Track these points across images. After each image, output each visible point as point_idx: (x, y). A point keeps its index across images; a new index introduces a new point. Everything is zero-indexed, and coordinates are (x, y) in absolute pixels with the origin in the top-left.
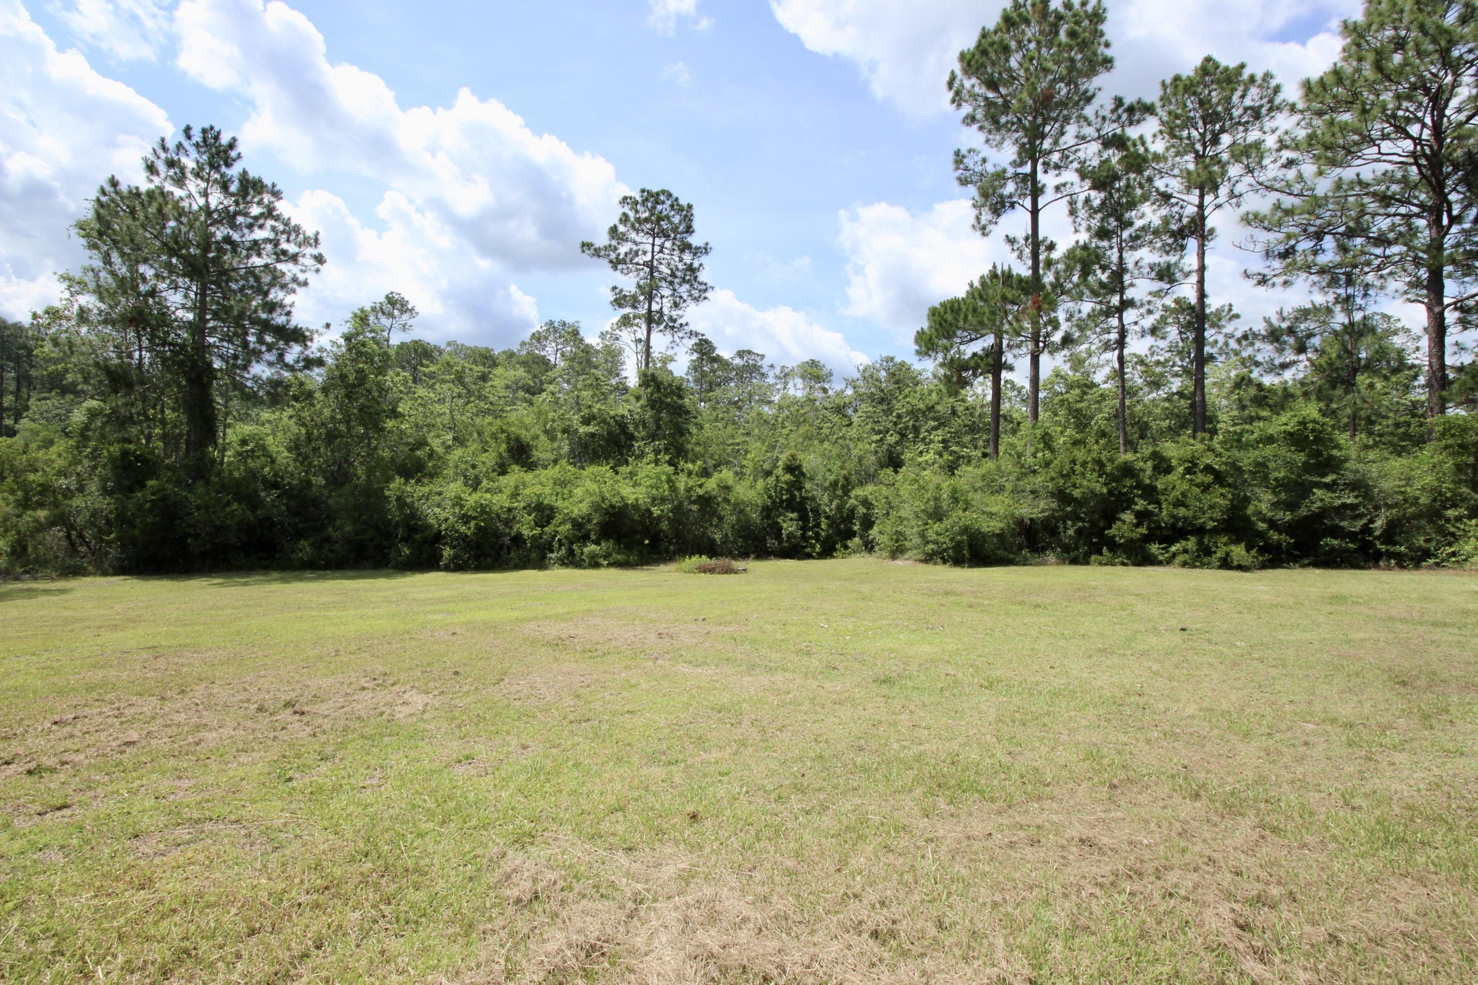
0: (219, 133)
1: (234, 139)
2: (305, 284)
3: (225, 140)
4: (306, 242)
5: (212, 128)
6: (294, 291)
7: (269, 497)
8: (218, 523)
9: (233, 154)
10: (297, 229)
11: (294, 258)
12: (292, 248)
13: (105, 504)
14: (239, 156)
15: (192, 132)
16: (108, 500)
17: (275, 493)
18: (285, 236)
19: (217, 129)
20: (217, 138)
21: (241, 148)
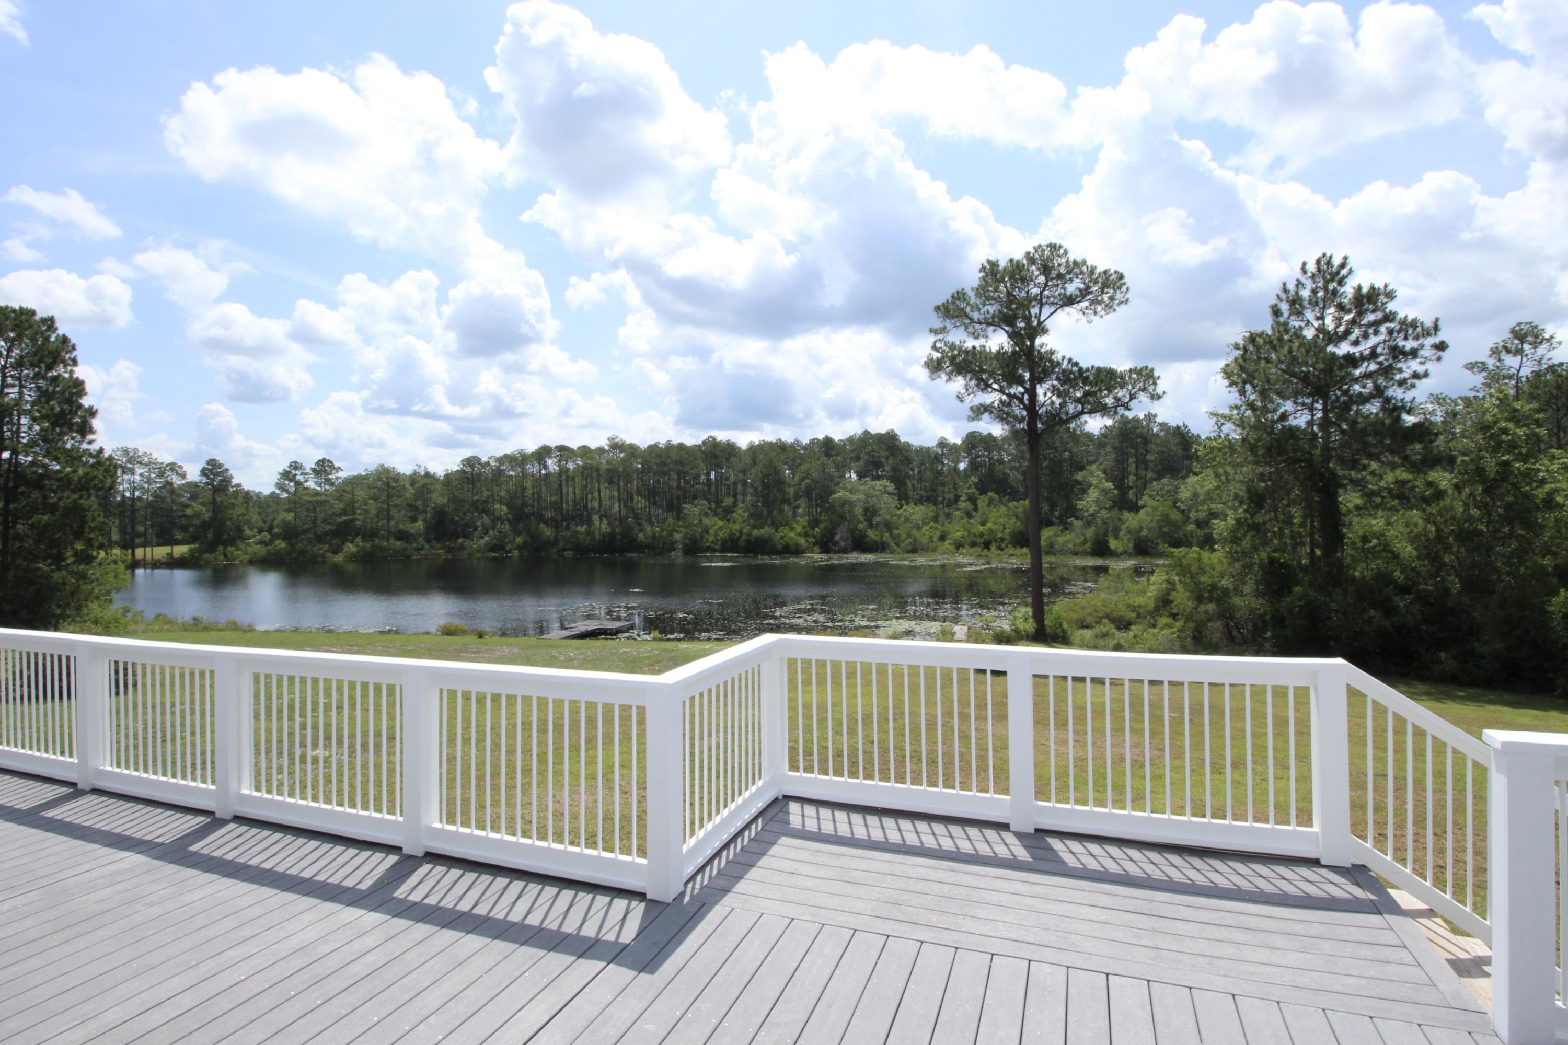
0: (1331, 257)
1: (1346, 258)
2: (1426, 375)
3: (1337, 262)
4: (1427, 333)
5: (1324, 255)
6: (1413, 386)
7: (1402, 602)
8: (1357, 629)
9: (1344, 272)
10: (1414, 324)
11: (1414, 353)
12: (1409, 345)
13: (1259, 604)
14: (1351, 271)
15: (1308, 267)
16: (1261, 601)
17: (1409, 598)
18: (1402, 335)
19: (1328, 255)
20: (1329, 263)
21: (1351, 263)
